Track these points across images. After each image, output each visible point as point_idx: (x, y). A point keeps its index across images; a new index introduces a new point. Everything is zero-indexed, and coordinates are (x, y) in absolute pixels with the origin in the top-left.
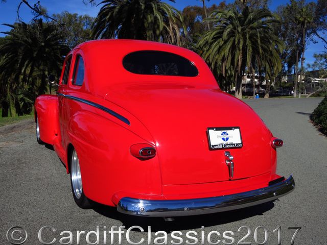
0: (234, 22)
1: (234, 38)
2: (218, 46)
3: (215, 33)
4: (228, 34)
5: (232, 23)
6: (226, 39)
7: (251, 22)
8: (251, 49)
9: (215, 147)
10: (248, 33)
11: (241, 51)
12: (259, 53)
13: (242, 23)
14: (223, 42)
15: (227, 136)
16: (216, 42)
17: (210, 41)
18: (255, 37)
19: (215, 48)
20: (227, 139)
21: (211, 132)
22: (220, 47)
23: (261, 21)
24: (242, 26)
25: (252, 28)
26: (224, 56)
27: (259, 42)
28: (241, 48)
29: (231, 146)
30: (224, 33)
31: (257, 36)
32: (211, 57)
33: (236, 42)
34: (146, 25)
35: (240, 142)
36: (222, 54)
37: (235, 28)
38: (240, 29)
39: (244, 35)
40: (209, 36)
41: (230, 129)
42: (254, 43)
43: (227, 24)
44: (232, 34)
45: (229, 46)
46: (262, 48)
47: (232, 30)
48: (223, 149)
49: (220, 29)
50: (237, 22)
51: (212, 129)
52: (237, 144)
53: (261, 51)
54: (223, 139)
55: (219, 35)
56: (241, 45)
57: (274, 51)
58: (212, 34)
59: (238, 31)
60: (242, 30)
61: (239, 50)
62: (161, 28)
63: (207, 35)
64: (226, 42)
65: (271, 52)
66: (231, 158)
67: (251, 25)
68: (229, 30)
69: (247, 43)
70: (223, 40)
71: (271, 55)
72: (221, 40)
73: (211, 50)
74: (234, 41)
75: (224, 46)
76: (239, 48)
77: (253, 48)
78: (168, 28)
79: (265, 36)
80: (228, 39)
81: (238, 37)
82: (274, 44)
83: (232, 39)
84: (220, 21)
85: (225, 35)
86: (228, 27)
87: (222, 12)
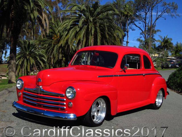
0: (85, 13)
2: (75, 32)
4: (83, 23)
5: (85, 15)
6: (81, 26)
7: (99, 14)
10: (98, 23)
11: (93, 36)
12: (106, 38)
13: (92, 14)
14: (79, 29)
16: (73, 29)
17: (69, 27)
18: (102, 25)
19: (72, 33)
22: (77, 33)
23: (105, 14)
24: (92, 17)
25: (100, 19)
26: (80, 40)
28: (93, 34)
30: (80, 22)
31: (104, 26)
32: (69, 41)
33: (90, 30)
36: (79, 38)
37: (87, 19)
38: (91, 19)
39: (95, 23)
40: (68, 23)
42: (102, 30)
43: (80, 16)
44: (86, 23)
45: (83, 32)
46: (108, 33)
49: (76, 19)
50: (87, 14)
53: (107, 36)
55: (75, 24)
56: (93, 32)
58: (70, 22)
59: (90, 20)
60: (93, 20)
61: (92, 35)
63: (65, 23)
64: (81, 29)
65: (115, 37)
67: (98, 17)
68: (83, 19)
69: (98, 31)
70: (79, 27)
71: (115, 40)
72: (77, 27)
73: (69, 35)
74: (88, 28)
75: (79, 32)
76: (91, 33)
77: (101, 34)
78: (41, 17)
79: (110, 25)
80: (83, 27)
81: (91, 26)
82: (117, 31)
83: (86, 27)
84: (76, 13)
85: (80, 24)
86: (82, 17)
87: (77, 6)
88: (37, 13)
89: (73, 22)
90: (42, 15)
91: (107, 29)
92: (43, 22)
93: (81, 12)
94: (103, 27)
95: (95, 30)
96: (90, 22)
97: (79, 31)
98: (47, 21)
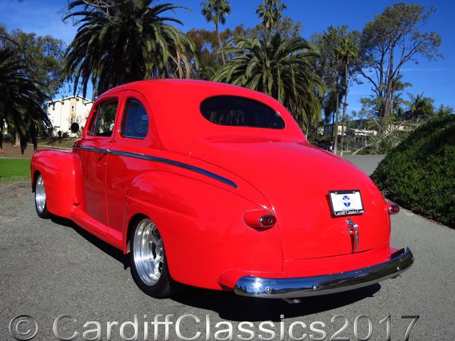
0: (259, 54)
1: (260, 75)
2: (240, 85)
3: (235, 67)
4: (253, 70)
5: (258, 56)
6: (250, 76)
7: (283, 54)
8: (283, 91)
9: (338, 214)
10: (280, 70)
11: (270, 93)
12: (293, 96)
13: (271, 56)
14: (246, 81)
15: (348, 201)
16: (237, 80)
17: (229, 78)
18: (288, 75)
20: (349, 204)
21: (333, 195)
23: (295, 53)
24: (270, 60)
25: (284, 63)
27: (294, 81)
28: (270, 89)
29: (354, 213)
30: (248, 68)
31: (290, 74)
33: (264, 81)
34: (145, 55)
35: (361, 208)
37: (261, 63)
38: (268, 63)
39: (274, 71)
40: (229, 71)
41: (351, 192)
42: (287, 83)
43: (250, 57)
44: (258, 70)
45: (254, 85)
46: (296, 88)
47: (257, 65)
48: (346, 215)
49: (242, 62)
50: (264, 54)
51: (334, 192)
52: (359, 211)
53: (295, 93)
54: (345, 204)
55: (242, 70)
56: (270, 85)
57: (312, 94)
58: (231, 68)
59: (266, 66)
60: (271, 64)
61: (268, 91)
62: (165, 59)
63: (224, 71)
64: (250, 80)
65: (309, 94)
66: (356, 226)
67: (283, 59)
68: (253, 64)
69: (279, 83)
70: (246, 77)
71: (309, 99)
72: (243, 77)
74: (261, 79)
75: (247, 86)
76: (267, 89)
77: (285, 89)
78: (174, 60)
79: (301, 73)
80: (253, 77)
81: (266, 73)
82: (312, 84)
83: (258, 76)
84: (242, 52)
85: (249, 72)
86: (252, 60)
87: (245, 40)
88: (167, 52)
89: (237, 69)
90: (175, 56)
92: (179, 68)
93: (252, 50)
94: (288, 78)
95: (274, 82)
96: (266, 68)
97: (246, 84)
98: (188, 67)
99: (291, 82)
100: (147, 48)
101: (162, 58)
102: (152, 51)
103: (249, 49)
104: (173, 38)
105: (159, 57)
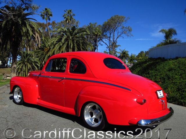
0: (67, 33)
2: (59, 46)
4: (65, 40)
5: (66, 35)
6: (64, 42)
7: (76, 34)
8: (77, 48)
9: (160, 98)
10: (75, 40)
11: (72, 49)
13: (71, 34)
14: (62, 44)
15: (160, 93)
16: (58, 44)
17: (55, 43)
18: (78, 42)
19: (57, 47)
21: (157, 92)
22: (60, 47)
23: (80, 34)
24: (71, 36)
25: (77, 38)
28: (72, 48)
30: (63, 39)
31: (80, 42)
32: (55, 52)
33: (69, 45)
34: (22, 34)
36: (62, 50)
37: (68, 37)
38: (71, 38)
39: (73, 41)
40: (55, 40)
41: (160, 90)
42: (78, 45)
43: (63, 35)
45: (65, 46)
46: (82, 47)
49: (60, 37)
50: (68, 34)
52: (163, 96)
55: (60, 40)
56: (72, 46)
58: (56, 39)
60: (72, 38)
61: (71, 48)
63: (52, 40)
64: (63, 44)
66: (164, 101)
67: (76, 36)
68: (65, 38)
69: (75, 45)
70: (62, 43)
72: (60, 43)
73: (55, 48)
74: (68, 44)
75: (62, 46)
77: (78, 48)
78: (34, 36)
79: (84, 42)
80: (65, 43)
81: (70, 42)
82: (88, 46)
83: (67, 42)
84: (60, 33)
85: (63, 40)
86: (64, 36)
87: (61, 28)
88: (32, 33)
89: (58, 39)
90: (35, 34)
91: (81, 44)
92: (36, 39)
93: (64, 32)
96: (70, 39)
98: (39, 39)
99: (80, 45)
100: (23, 31)
101: (30, 35)
102: (25, 32)
103: (62, 32)
104: (34, 27)
105: (28, 35)
